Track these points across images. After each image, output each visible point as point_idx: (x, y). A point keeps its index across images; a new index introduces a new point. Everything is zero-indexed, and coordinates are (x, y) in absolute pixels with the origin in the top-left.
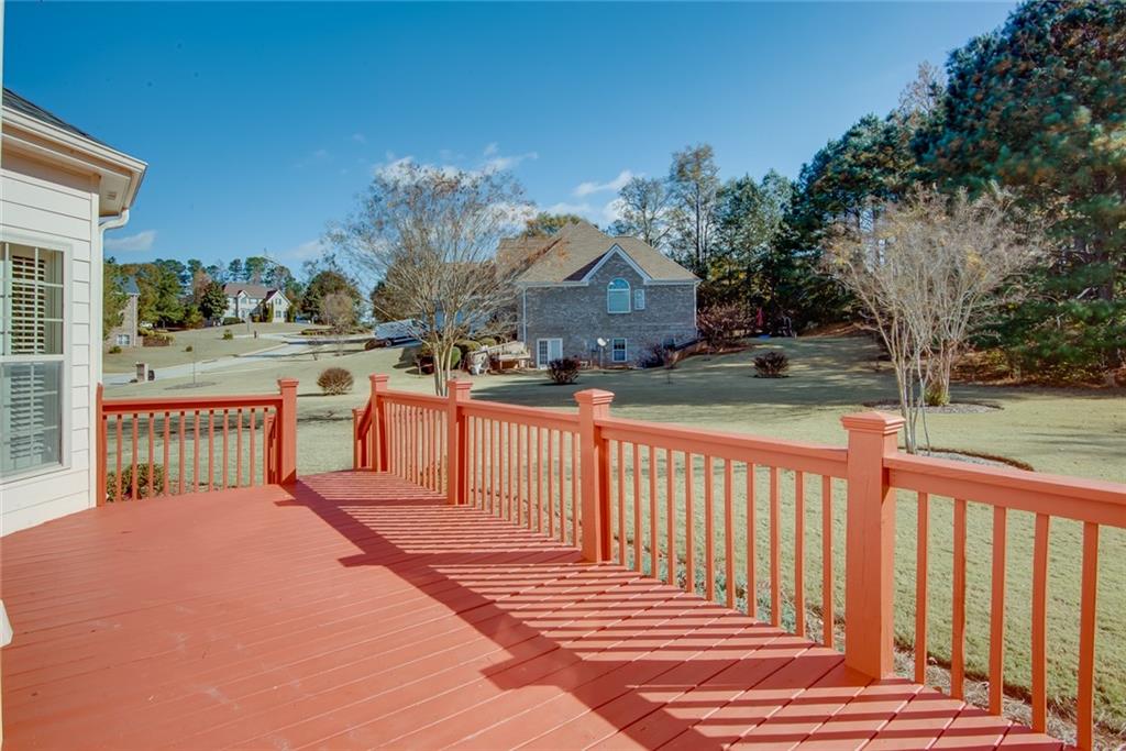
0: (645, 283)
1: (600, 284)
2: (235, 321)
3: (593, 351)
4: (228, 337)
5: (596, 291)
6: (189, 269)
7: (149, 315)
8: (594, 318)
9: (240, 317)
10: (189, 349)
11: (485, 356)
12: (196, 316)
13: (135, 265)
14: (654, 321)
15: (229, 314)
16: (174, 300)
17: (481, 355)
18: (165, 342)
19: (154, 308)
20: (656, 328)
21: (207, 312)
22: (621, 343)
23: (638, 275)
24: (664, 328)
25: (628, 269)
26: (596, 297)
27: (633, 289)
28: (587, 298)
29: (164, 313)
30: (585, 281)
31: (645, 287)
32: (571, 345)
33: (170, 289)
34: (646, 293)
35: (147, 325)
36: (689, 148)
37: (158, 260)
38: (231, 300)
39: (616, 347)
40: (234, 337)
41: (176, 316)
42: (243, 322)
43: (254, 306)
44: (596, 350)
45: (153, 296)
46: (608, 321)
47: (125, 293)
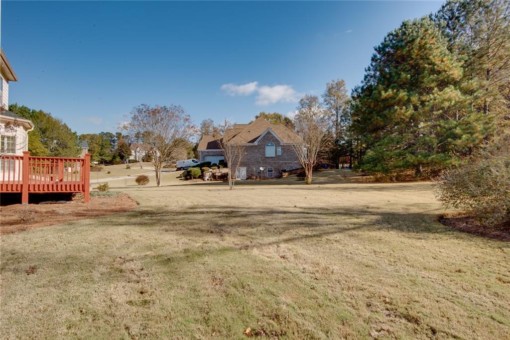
0: (281, 144)
1: (262, 144)
2: (135, 161)
3: (259, 173)
4: (128, 168)
5: (261, 148)
6: (117, 137)
7: (96, 158)
8: (260, 159)
9: (137, 159)
10: (109, 173)
11: (211, 173)
12: (118, 159)
13: (89, 135)
14: (285, 160)
15: (132, 158)
16: (107, 151)
17: (209, 173)
18: (100, 170)
19: (98, 155)
20: (286, 163)
21: (122, 157)
22: (271, 170)
23: (278, 140)
24: (289, 163)
25: (274, 138)
26: (261, 150)
27: (276, 147)
28: (256, 150)
29: (103, 157)
30: (256, 143)
31: (281, 146)
32: (250, 170)
33: (106, 146)
34: (282, 149)
35: (96, 163)
36: (333, 81)
37: (102, 132)
38: (133, 151)
39: (269, 171)
40: (131, 168)
41: (108, 159)
42: (139, 162)
43: (144, 154)
44: (260, 172)
45: (97, 149)
46: (266, 160)
47: (81, 148)
